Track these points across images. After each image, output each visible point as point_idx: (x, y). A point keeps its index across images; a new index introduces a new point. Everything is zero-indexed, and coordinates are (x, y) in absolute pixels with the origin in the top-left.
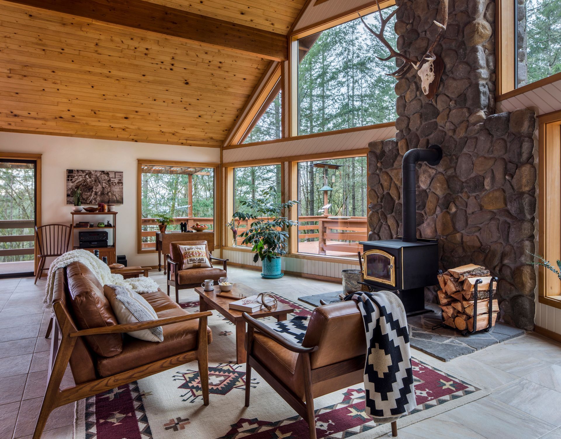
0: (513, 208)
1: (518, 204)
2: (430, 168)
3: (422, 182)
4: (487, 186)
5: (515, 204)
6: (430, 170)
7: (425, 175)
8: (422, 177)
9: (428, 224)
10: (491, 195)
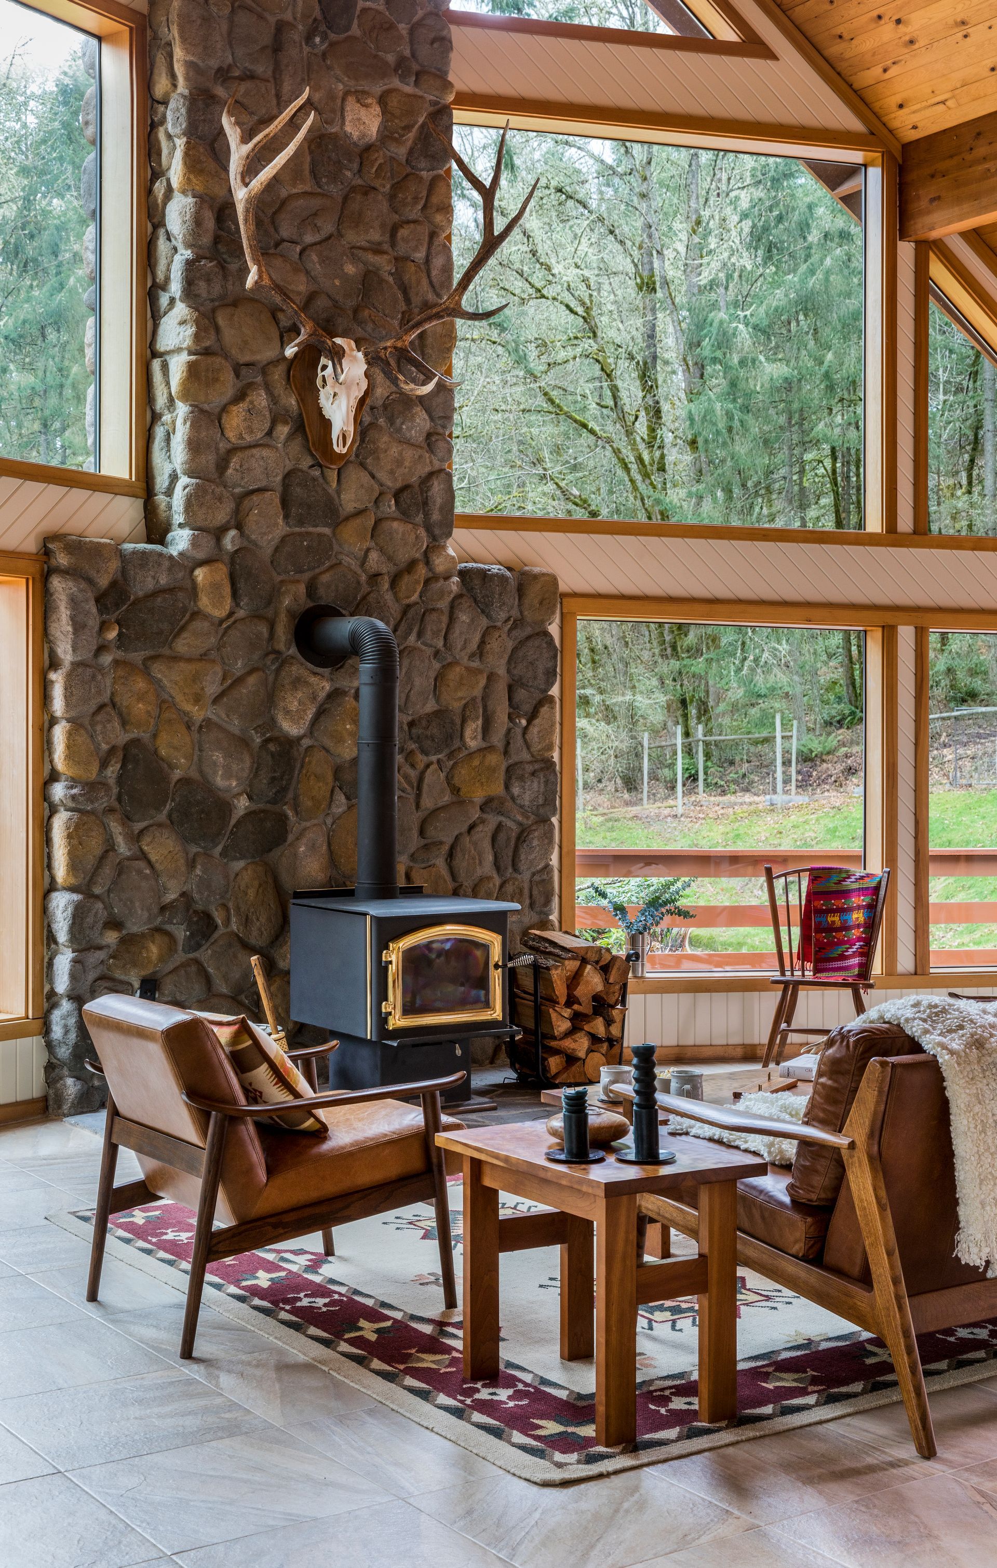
0: (528, 793)
1: (542, 785)
2: (315, 674)
3: (287, 712)
4: (472, 739)
5: (535, 785)
6: (313, 680)
7: (299, 695)
8: (289, 698)
9: (313, 847)
10: (476, 762)
